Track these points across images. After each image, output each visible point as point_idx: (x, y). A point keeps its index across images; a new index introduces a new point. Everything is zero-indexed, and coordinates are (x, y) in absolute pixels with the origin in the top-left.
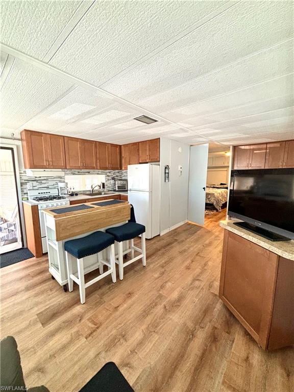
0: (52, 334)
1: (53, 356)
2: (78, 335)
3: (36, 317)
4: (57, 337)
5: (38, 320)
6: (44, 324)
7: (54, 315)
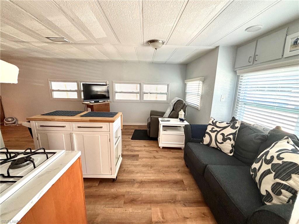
0: (138, 151)
1: (141, 147)
2: (132, 147)
3: (139, 160)
4: (137, 149)
5: (139, 158)
6: (138, 155)
7: (134, 156)
